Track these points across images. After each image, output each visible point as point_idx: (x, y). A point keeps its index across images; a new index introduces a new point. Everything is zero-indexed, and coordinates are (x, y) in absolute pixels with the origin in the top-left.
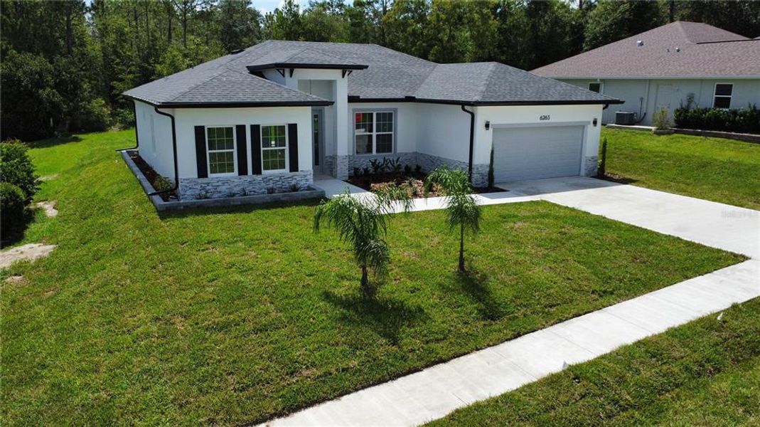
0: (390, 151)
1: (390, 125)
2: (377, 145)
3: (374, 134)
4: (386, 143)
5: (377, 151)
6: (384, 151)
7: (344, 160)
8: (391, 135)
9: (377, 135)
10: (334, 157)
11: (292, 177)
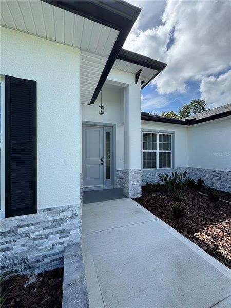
0: (169, 166)
1: (169, 145)
2: (160, 161)
3: (158, 152)
4: (166, 160)
5: (160, 167)
6: (164, 167)
7: (137, 175)
8: (170, 153)
9: (160, 153)
10: (126, 172)
11: (13, 231)
